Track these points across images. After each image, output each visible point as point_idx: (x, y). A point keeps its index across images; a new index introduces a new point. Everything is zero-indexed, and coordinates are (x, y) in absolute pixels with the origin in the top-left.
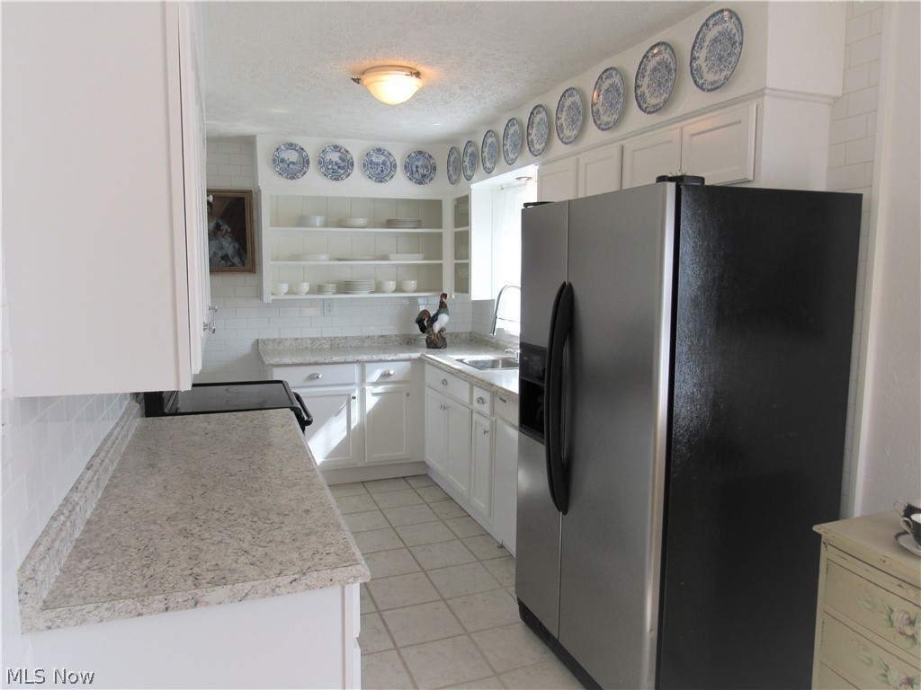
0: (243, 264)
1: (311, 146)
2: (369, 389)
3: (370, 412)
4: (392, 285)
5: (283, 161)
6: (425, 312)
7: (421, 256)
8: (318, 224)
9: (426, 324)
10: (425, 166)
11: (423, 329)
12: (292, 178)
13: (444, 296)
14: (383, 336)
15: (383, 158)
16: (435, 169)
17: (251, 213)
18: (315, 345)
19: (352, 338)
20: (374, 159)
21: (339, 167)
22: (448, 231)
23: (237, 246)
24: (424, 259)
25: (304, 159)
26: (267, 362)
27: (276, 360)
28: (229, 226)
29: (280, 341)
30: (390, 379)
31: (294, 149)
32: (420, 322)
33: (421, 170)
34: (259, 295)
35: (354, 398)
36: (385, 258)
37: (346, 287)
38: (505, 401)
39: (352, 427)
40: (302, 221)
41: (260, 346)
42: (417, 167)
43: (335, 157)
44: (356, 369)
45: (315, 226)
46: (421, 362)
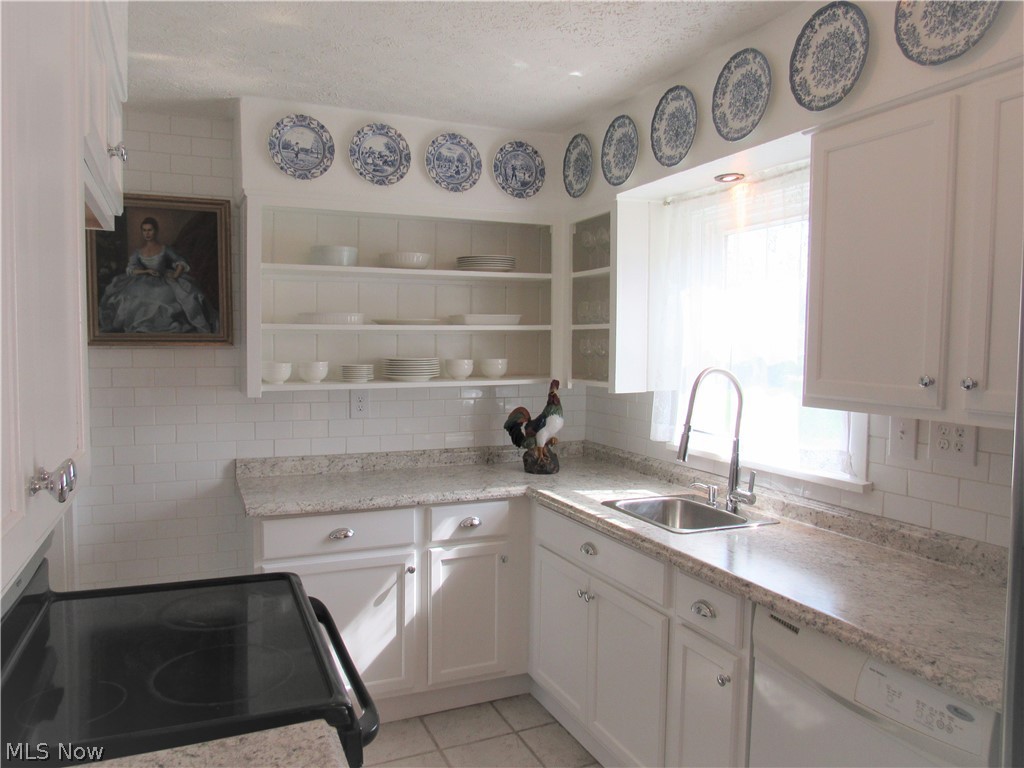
0: (212, 329)
1: (339, 122)
2: (438, 553)
3: (438, 592)
4: (466, 366)
5: (287, 146)
6: (520, 412)
7: (516, 317)
8: (345, 261)
9: (523, 430)
10: (527, 169)
11: (518, 440)
12: (304, 177)
13: (555, 384)
14: (447, 451)
15: (458, 151)
16: (542, 172)
17: (228, 238)
18: (335, 472)
19: (398, 454)
20: (445, 152)
21: (385, 162)
22: (562, 276)
23: (200, 297)
24: (520, 324)
25: (324, 144)
26: (252, 512)
27: (269, 507)
28: (188, 262)
29: (275, 463)
30: (474, 533)
31: (308, 126)
32: (512, 427)
33: (520, 175)
34: (239, 382)
35: (411, 571)
36: (451, 321)
37: (390, 370)
38: (796, 631)
39: (407, 621)
40: (318, 255)
41: (239, 472)
42: (514, 169)
43: (378, 144)
44: (415, 517)
45: (340, 264)
46: (526, 501)
